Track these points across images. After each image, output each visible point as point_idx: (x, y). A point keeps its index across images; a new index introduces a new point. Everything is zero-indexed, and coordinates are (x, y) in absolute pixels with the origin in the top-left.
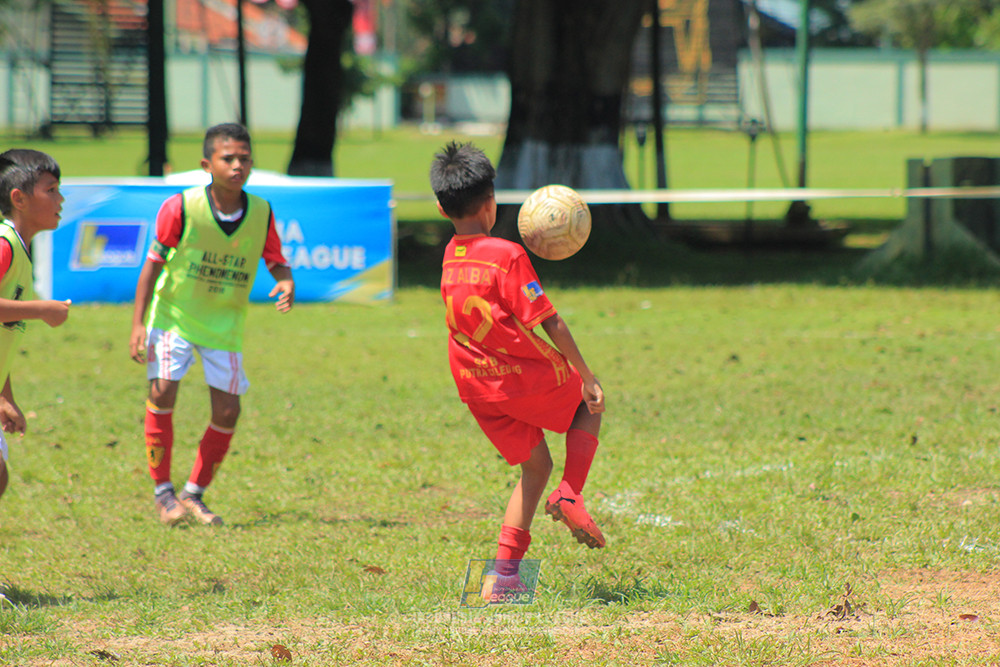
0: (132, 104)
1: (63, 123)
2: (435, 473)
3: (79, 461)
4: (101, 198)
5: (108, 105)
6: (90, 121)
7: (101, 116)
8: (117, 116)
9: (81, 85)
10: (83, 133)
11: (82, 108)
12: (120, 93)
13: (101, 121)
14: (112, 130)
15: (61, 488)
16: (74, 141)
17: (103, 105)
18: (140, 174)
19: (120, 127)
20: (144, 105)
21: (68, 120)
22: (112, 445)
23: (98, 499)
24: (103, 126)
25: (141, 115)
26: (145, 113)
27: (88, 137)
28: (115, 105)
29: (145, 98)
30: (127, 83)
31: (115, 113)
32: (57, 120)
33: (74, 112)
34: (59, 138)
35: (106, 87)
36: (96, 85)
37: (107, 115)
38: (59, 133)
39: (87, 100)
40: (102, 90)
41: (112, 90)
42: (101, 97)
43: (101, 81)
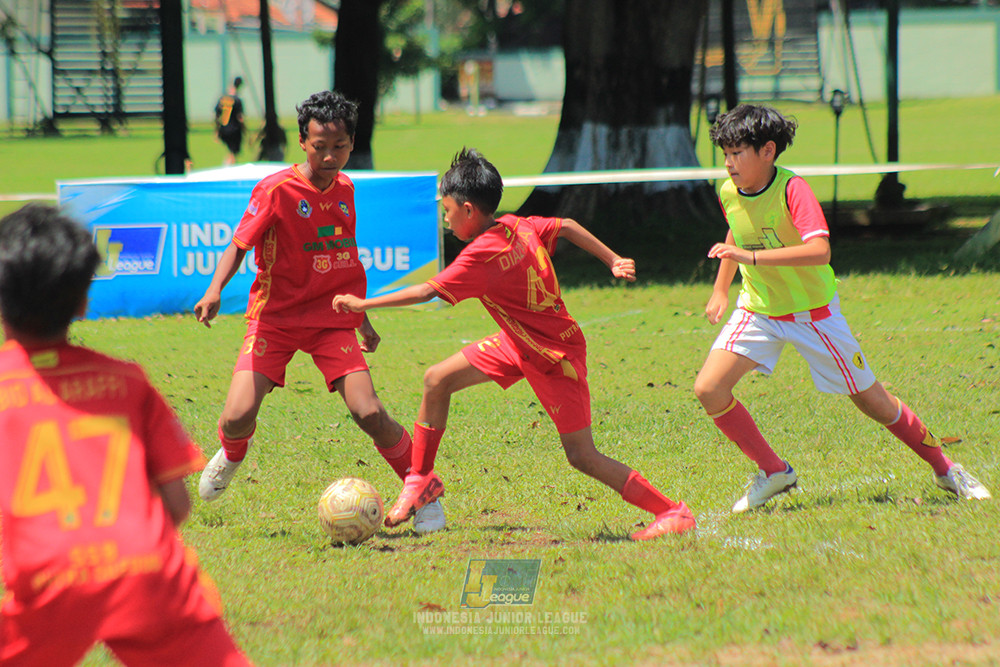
0: (146, 93)
1: (68, 116)
2: (497, 497)
4: (116, 199)
5: (118, 93)
6: (99, 110)
7: (110, 106)
8: (127, 105)
9: (91, 72)
10: (92, 126)
11: (87, 97)
12: (129, 80)
13: (111, 111)
14: (123, 122)
16: (84, 136)
17: (111, 93)
18: (157, 172)
19: (130, 119)
20: (160, 92)
21: (73, 111)
24: (111, 119)
25: (156, 104)
26: (160, 101)
27: (97, 130)
28: (126, 93)
29: (160, 84)
30: (139, 68)
31: (126, 102)
32: (60, 111)
33: (79, 102)
34: (63, 131)
35: (115, 73)
36: (103, 71)
37: (118, 105)
38: (63, 126)
39: (94, 88)
40: (109, 77)
41: (124, 77)
42: (110, 85)
43: (109, 67)
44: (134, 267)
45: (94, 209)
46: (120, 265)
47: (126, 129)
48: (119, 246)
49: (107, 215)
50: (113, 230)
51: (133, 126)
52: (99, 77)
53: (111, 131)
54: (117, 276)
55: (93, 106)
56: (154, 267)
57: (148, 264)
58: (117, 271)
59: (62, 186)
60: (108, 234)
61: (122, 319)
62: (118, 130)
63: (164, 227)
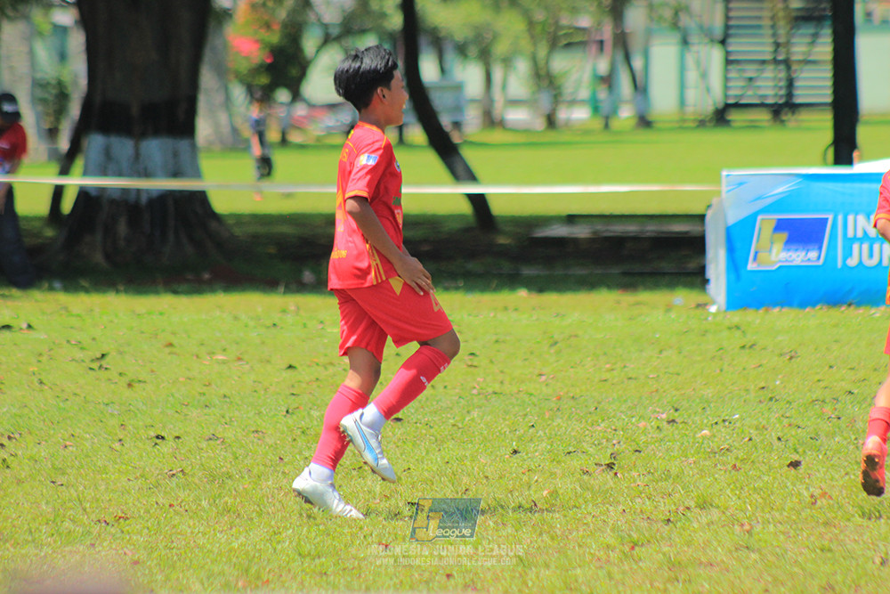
0: (817, 84)
1: (737, 106)
3: (759, 484)
4: (782, 188)
5: (790, 84)
6: (770, 101)
7: (781, 96)
8: (799, 95)
9: (763, 62)
10: (764, 116)
11: (759, 87)
12: (802, 71)
13: (781, 101)
14: (793, 113)
15: (740, 515)
16: (752, 126)
17: (783, 84)
18: (824, 163)
19: (801, 109)
20: (830, 83)
21: (743, 101)
22: (795, 464)
23: (781, 528)
24: (784, 108)
25: (826, 95)
26: (830, 92)
27: (768, 121)
28: (797, 84)
29: (830, 74)
30: (811, 58)
31: (796, 92)
32: (731, 101)
33: (750, 93)
34: (734, 121)
35: (787, 63)
36: (775, 62)
37: (790, 95)
38: (734, 116)
39: (766, 79)
40: (782, 67)
41: (794, 67)
42: (783, 75)
43: (781, 58)
44: (798, 257)
45: (759, 198)
46: (784, 255)
47: (797, 121)
48: (784, 236)
49: (771, 205)
50: (779, 220)
51: (804, 116)
52: (771, 67)
53: (783, 122)
54: (781, 267)
55: (765, 97)
56: (819, 257)
57: (813, 255)
58: (780, 261)
59: (728, 175)
60: (772, 225)
61: (786, 310)
62: (789, 121)
63: (831, 218)
